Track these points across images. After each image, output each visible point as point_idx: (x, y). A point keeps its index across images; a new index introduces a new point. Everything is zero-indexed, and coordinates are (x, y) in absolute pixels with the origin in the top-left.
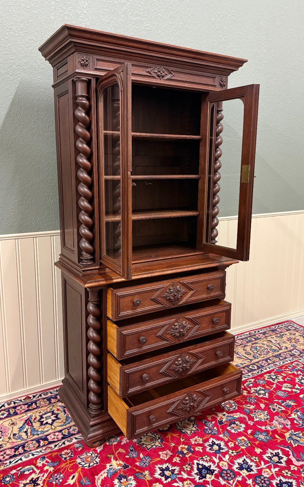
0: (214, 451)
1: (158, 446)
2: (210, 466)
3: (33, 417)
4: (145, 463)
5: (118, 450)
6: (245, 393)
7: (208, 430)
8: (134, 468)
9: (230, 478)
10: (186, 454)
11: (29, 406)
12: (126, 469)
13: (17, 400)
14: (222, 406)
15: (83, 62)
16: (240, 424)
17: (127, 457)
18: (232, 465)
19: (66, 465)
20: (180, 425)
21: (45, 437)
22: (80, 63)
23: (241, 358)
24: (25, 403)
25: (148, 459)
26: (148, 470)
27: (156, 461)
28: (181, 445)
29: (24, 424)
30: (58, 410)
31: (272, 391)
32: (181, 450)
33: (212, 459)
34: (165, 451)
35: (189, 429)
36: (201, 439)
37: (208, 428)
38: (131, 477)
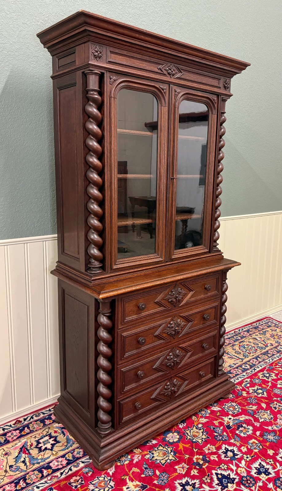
0: (229, 458)
1: (172, 460)
2: (229, 474)
3: (29, 444)
4: (163, 481)
5: (132, 469)
6: (244, 394)
7: (219, 436)
8: (153, 487)
9: (251, 485)
10: (202, 465)
11: (21, 431)
12: (145, 490)
13: (6, 426)
14: (226, 410)
15: (97, 54)
16: (247, 426)
17: (143, 476)
18: (250, 470)
20: (189, 434)
21: (47, 465)
22: (94, 54)
23: (232, 358)
24: (15, 428)
25: (165, 476)
26: (168, 488)
27: (174, 476)
28: (195, 456)
29: (20, 452)
30: (55, 432)
31: (269, 389)
32: (196, 461)
33: (230, 466)
34: (181, 465)
35: (199, 438)
36: (214, 447)
37: (218, 434)
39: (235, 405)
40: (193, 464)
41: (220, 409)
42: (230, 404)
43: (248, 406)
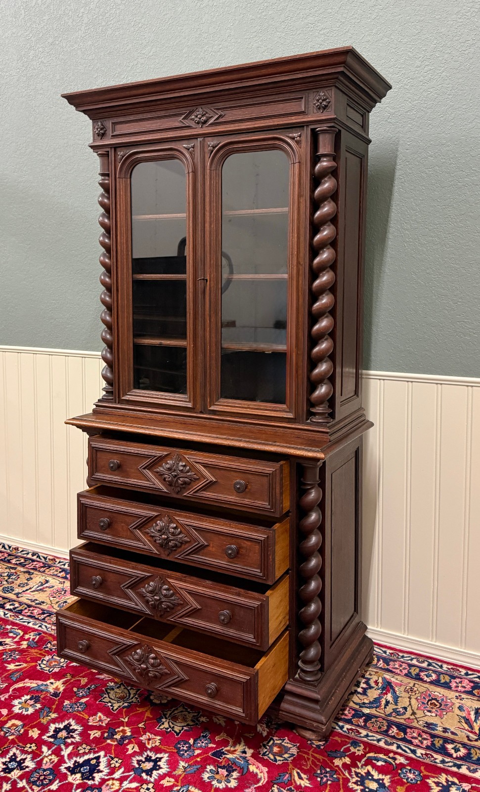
0: (137, 766)
1: (112, 708)
2: (99, 771)
4: (70, 708)
5: (84, 678)
6: (341, 762)
7: (187, 745)
8: (57, 703)
10: (113, 739)
12: (51, 697)
14: (268, 743)
16: (235, 779)
17: (75, 689)
19: (35, 653)
20: (176, 712)
25: (81, 708)
26: (59, 715)
27: (82, 716)
28: (129, 727)
32: (118, 731)
33: (119, 769)
34: (106, 717)
35: (173, 724)
36: (157, 744)
37: (192, 744)
38: (38, 706)
39: (291, 753)
40: (111, 728)
41: (265, 734)
42: (289, 746)
43: (300, 773)
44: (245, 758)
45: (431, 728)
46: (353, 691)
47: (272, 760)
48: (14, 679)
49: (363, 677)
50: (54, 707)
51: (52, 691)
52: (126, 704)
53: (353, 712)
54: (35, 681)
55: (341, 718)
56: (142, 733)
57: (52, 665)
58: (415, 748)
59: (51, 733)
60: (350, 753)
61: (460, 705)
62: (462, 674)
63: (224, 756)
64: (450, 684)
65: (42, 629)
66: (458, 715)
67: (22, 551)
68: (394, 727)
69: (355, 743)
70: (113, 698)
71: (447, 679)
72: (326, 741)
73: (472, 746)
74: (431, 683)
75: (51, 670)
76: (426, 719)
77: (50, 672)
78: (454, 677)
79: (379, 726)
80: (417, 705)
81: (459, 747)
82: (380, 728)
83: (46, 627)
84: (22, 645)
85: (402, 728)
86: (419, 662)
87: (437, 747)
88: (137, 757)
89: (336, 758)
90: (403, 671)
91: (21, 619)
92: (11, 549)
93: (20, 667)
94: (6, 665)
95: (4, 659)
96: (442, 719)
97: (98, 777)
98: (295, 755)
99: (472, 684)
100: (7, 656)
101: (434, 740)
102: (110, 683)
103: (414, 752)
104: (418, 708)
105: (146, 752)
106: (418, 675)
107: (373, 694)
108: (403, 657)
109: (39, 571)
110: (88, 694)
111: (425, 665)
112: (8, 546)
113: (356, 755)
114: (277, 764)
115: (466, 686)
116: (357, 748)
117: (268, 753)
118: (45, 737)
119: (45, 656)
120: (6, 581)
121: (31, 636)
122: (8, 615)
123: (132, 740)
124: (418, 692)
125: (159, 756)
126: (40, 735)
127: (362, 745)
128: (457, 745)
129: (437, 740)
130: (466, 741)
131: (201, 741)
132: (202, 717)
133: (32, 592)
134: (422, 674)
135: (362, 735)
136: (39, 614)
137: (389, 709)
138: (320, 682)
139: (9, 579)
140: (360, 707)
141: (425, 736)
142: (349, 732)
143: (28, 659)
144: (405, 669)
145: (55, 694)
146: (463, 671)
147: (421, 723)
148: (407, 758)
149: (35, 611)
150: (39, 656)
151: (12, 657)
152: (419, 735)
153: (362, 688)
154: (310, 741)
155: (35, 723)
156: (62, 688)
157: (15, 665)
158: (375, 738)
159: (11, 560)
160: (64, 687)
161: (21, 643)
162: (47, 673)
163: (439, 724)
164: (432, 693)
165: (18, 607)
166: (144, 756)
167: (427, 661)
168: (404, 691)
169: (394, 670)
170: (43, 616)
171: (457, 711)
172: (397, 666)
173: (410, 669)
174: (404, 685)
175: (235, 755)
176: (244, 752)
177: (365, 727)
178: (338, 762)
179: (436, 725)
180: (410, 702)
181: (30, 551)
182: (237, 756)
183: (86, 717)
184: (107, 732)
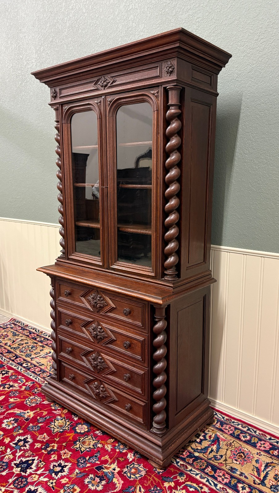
0: (52, 468)
2: (31, 468)
7: (84, 460)
8: (26, 424)
9: (16, 485)
14: (129, 466)
16: (102, 485)
17: (38, 418)
18: (34, 485)
20: (86, 439)
25: (37, 429)
33: (41, 469)
34: (48, 436)
35: (82, 446)
36: (68, 457)
37: (87, 460)
38: (16, 425)
39: (141, 474)
40: (47, 443)
41: (131, 460)
42: (142, 469)
43: (141, 488)
44: (113, 473)
45: (233, 471)
46: (194, 440)
47: (128, 477)
48: (10, 407)
49: (204, 432)
50: (23, 426)
51: (26, 417)
52: (61, 430)
53: (188, 454)
54: (20, 410)
55: (180, 457)
56: (63, 449)
57: (32, 401)
58: (217, 483)
59: (16, 442)
60: (176, 480)
61: (258, 459)
62: (267, 438)
63: (102, 470)
64: (257, 444)
65: (36, 380)
66: (253, 466)
67: (44, 334)
68: (210, 467)
69: (181, 474)
70: (56, 425)
71: (256, 440)
72: (165, 470)
73: (254, 488)
74: (245, 442)
75: (31, 405)
76: (232, 465)
77: (30, 406)
78: (260, 440)
79: (201, 465)
80: (230, 455)
81: (246, 487)
82: (201, 466)
83: (39, 379)
84: (22, 388)
85: (215, 469)
86: (243, 427)
87: (232, 484)
88: (54, 463)
89: (166, 481)
90: (230, 432)
91: (28, 373)
92: (39, 332)
93: (16, 401)
94: (9, 399)
95: (9, 395)
96: (242, 466)
97: (29, 471)
98: (143, 476)
99: (271, 446)
100: (12, 394)
101: (232, 480)
102: (58, 416)
103: (216, 485)
104: (230, 457)
105: (60, 461)
106: (239, 435)
107: (205, 444)
108: (234, 422)
109: (49, 346)
110: (44, 421)
111: (245, 429)
112: (38, 330)
113: (179, 481)
114: (130, 480)
115: (267, 447)
116: (182, 478)
117: (128, 472)
118: (11, 444)
119: (31, 396)
120: (30, 350)
121: (29, 383)
122: (22, 370)
123: (56, 452)
124: (234, 446)
125: (66, 464)
126: (10, 442)
127: (185, 476)
128: (245, 485)
129: (234, 480)
130: (252, 484)
131: (93, 458)
132: (99, 444)
133: (40, 358)
134: (241, 435)
135: (188, 469)
136: (38, 371)
137: (211, 455)
138: (164, 436)
139: (31, 349)
140: (195, 451)
141: (227, 476)
142: (181, 466)
143: (22, 397)
144: (232, 430)
145: (27, 419)
146: (269, 437)
147: (228, 467)
148: (210, 489)
149: (37, 369)
150: (28, 395)
151: (14, 395)
152: (224, 475)
153: (200, 439)
154: (156, 468)
155: (10, 434)
156: (32, 416)
157: (14, 399)
158: (195, 473)
159: (37, 338)
160: (33, 416)
161: (22, 387)
162: (28, 406)
163: (239, 469)
164: (243, 448)
165: (29, 366)
166: (58, 463)
167: (247, 427)
168: (225, 445)
169: (224, 430)
170: (39, 373)
171: (254, 463)
172: (227, 428)
173: (235, 431)
174: (227, 441)
175: (108, 470)
176: (114, 469)
177: (191, 465)
178: (166, 485)
179: (237, 470)
180: (226, 452)
181: (48, 334)
182: (110, 471)
183: (37, 434)
184: (45, 446)
